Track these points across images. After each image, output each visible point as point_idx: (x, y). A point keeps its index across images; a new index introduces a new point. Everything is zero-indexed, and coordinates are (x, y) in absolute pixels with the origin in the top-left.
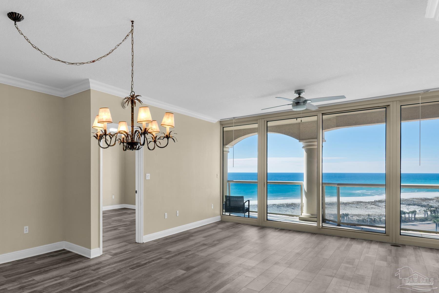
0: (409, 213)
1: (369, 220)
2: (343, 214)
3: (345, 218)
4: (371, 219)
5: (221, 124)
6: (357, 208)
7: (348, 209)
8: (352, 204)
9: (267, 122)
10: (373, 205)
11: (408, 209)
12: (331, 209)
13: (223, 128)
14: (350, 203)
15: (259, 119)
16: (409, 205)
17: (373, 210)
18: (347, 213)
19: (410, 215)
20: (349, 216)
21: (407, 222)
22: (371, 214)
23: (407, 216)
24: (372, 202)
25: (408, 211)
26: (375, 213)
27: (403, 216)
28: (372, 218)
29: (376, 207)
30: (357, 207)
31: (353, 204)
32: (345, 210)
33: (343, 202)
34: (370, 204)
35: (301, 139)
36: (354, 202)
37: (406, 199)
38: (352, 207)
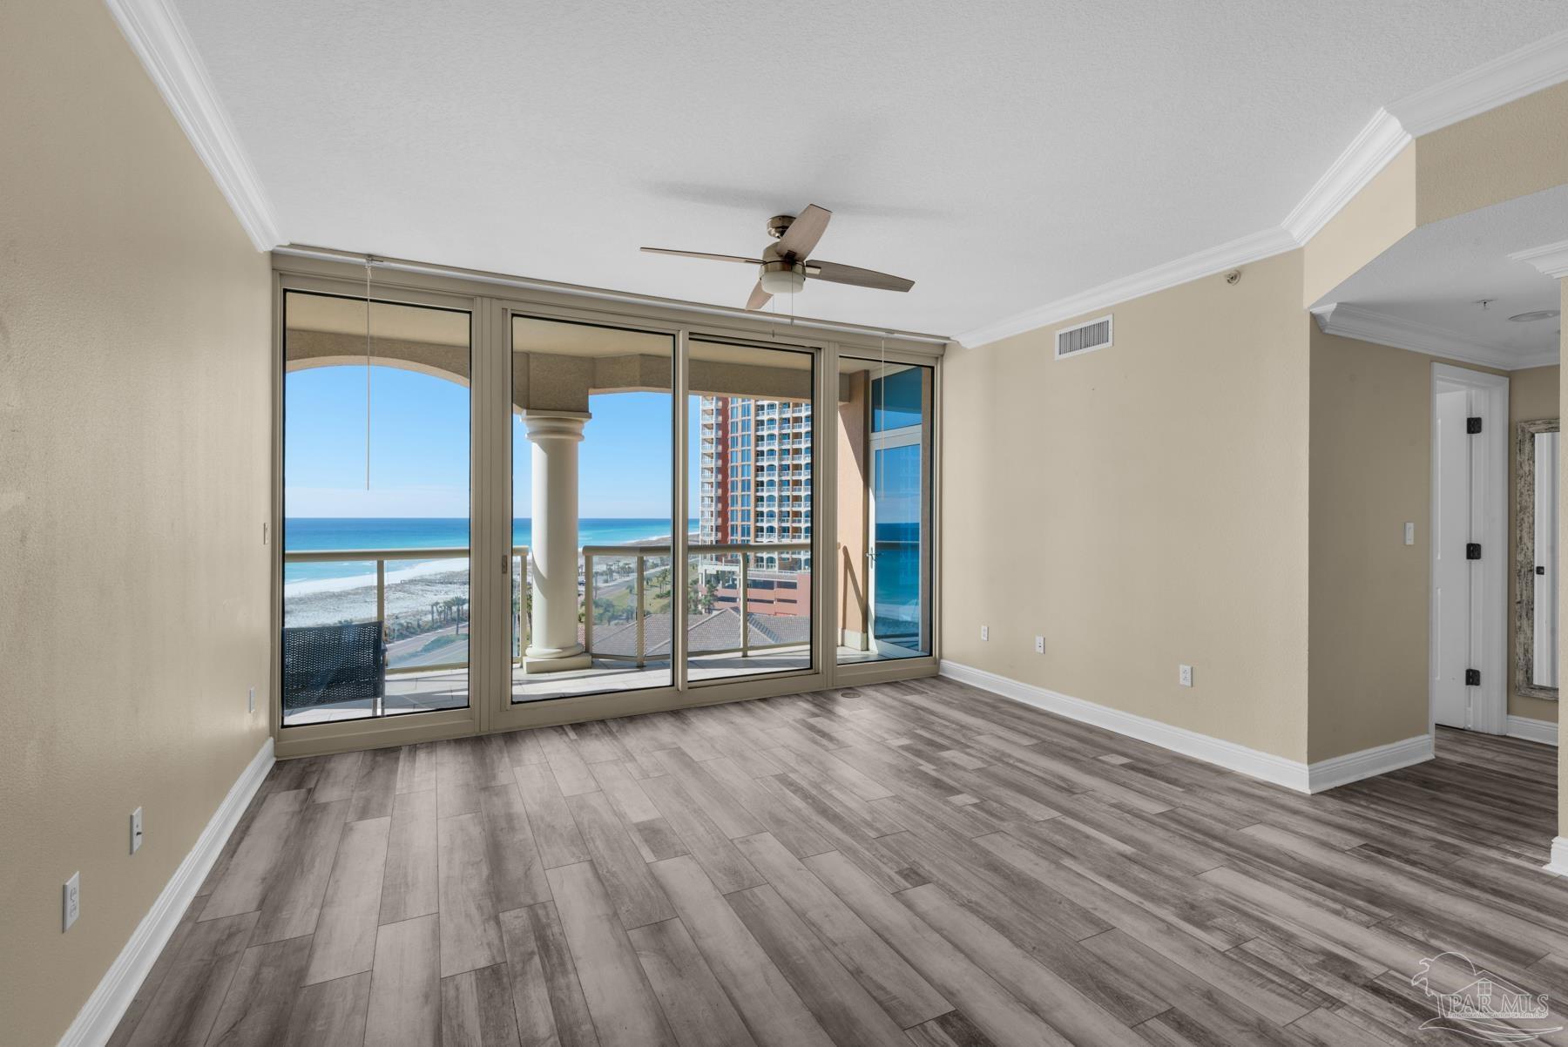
1: (397, 628)
4: (401, 625)
6: (366, 604)
7: (347, 608)
8: (354, 594)
10: (400, 591)
12: (305, 614)
14: (349, 594)
17: (401, 603)
22: (398, 612)
24: (397, 585)
26: (405, 610)
28: (403, 621)
29: (406, 595)
30: (366, 602)
32: (341, 611)
33: (331, 591)
34: (393, 589)
36: (357, 589)
37: (458, 573)
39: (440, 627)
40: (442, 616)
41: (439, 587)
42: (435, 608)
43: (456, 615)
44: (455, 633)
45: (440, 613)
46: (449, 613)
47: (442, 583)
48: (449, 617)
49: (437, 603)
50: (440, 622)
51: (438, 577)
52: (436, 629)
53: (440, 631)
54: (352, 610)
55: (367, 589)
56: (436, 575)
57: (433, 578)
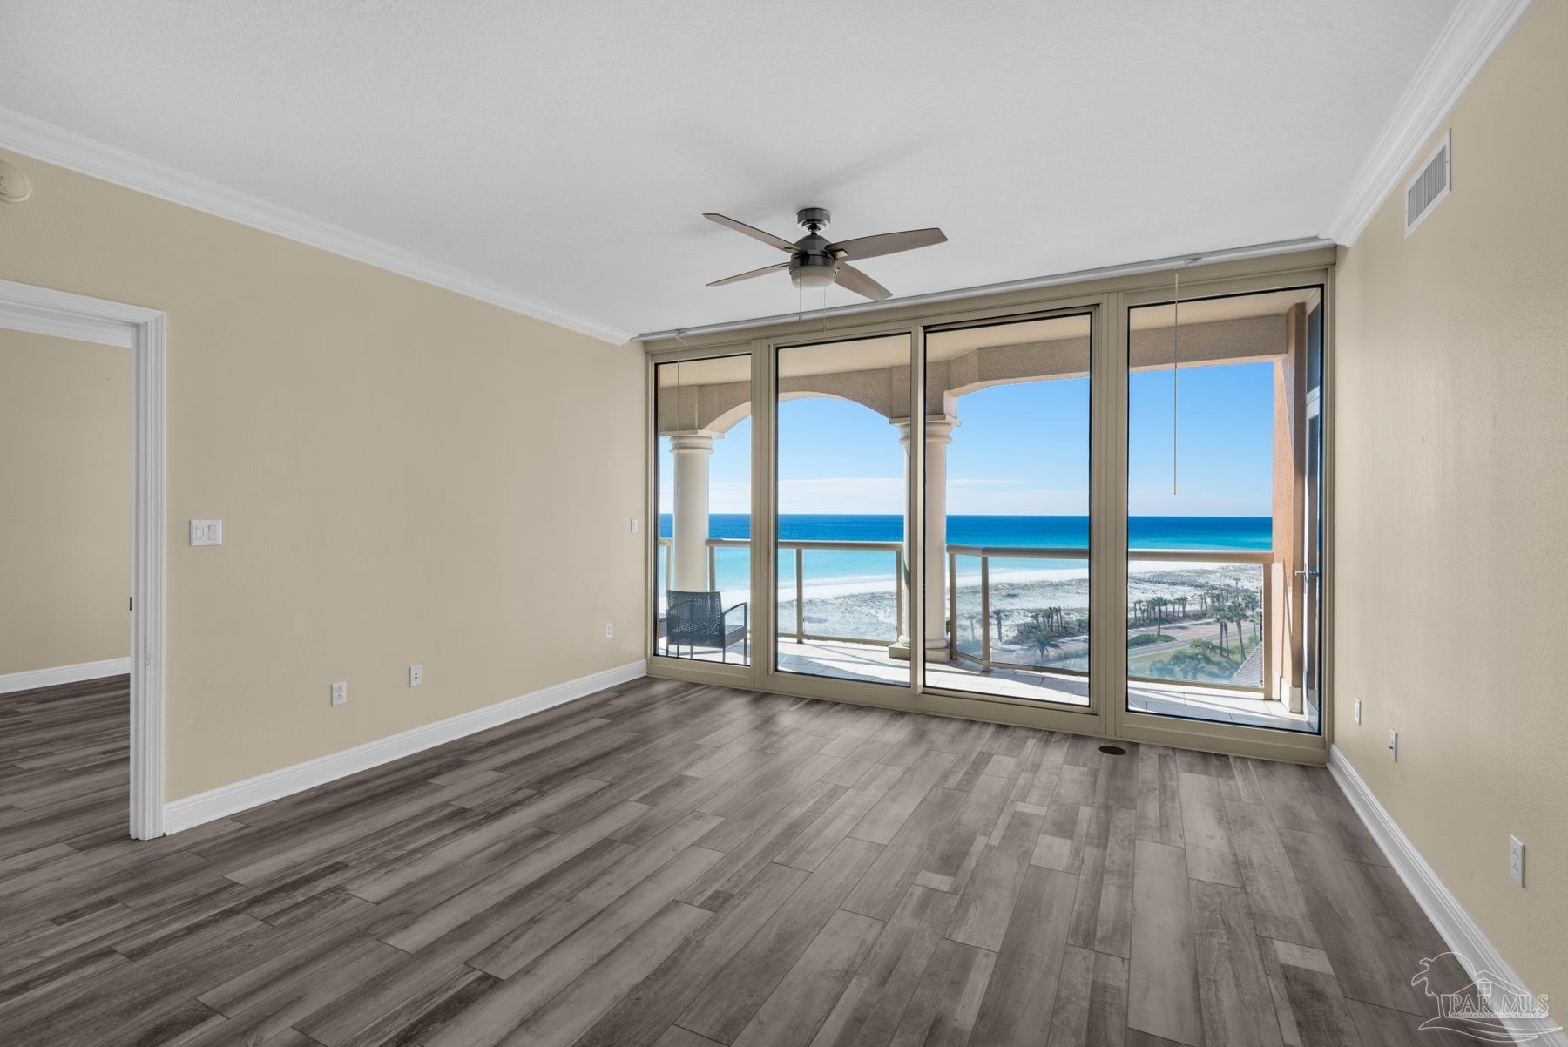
0: (1173, 603)
2: (1050, 608)
3: (1055, 617)
5: (647, 353)
8: (1068, 585)
9: (777, 349)
11: (1172, 594)
13: (656, 365)
14: (1065, 584)
15: (755, 339)
16: (1174, 584)
18: (1057, 607)
19: (1176, 607)
20: (1062, 613)
21: (1170, 623)
23: (1170, 608)
25: (1171, 598)
27: (1163, 608)
30: (1078, 593)
31: (1071, 585)
32: (1056, 599)
35: (894, 415)
36: (1071, 581)
37: (1169, 573)
38: (1068, 592)
39: (1143, 626)
40: (1145, 614)
41: (1147, 585)
42: (1137, 605)
43: (1157, 615)
44: (1156, 633)
45: (1143, 612)
46: (1152, 613)
47: (1150, 582)
48: (1152, 616)
49: (1140, 602)
50: (1144, 620)
51: (1148, 575)
52: (1139, 626)
53: (1143, 629)
54: (1065, 599)
55: (1080, 581)
56: (1146, 573)
57: (1142, 576)
